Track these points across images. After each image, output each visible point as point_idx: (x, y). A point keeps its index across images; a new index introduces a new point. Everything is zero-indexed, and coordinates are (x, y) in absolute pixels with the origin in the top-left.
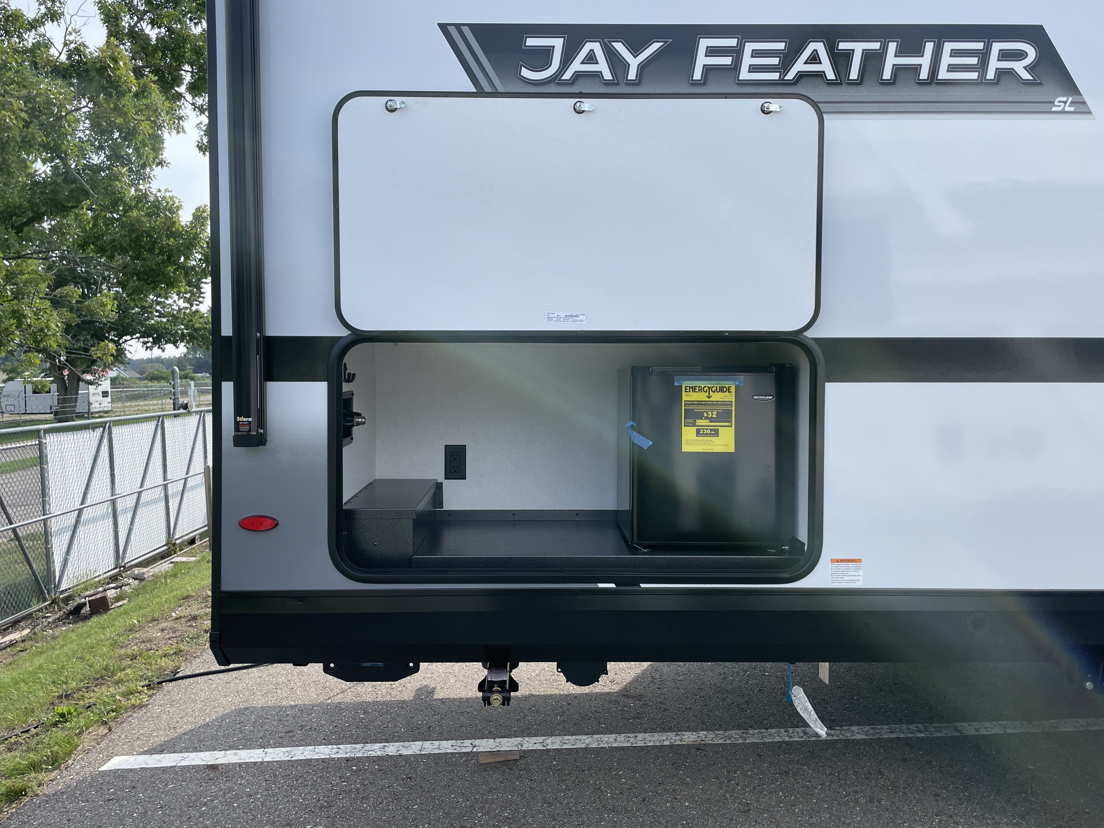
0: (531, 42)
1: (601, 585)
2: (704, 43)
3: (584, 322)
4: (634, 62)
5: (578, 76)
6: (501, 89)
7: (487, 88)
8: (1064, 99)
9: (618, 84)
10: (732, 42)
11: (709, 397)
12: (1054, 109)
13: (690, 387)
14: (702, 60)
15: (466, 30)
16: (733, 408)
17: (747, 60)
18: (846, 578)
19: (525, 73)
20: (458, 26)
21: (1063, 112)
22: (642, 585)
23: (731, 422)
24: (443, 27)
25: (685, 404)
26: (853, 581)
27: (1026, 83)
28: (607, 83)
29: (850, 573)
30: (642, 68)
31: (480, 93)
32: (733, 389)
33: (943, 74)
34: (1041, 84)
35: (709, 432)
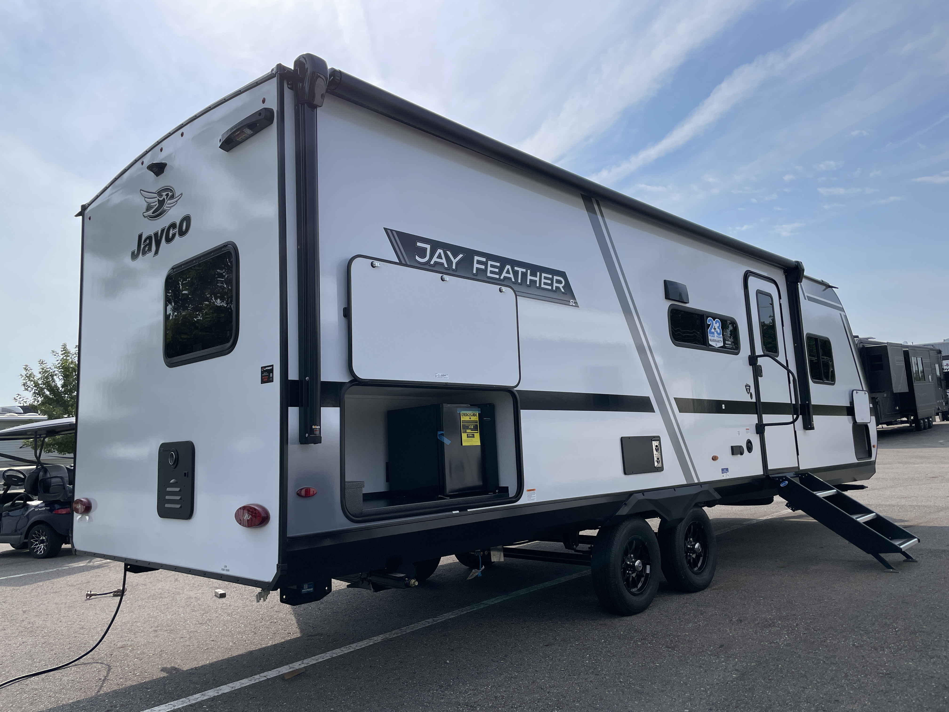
0: (419, 244)
1: (454, 512)
2: (476, 258)
3: (448, 379)
4: (455, 261)
5: (436, 263)
6: (408, 263)
7: (403, 262)
8: (572, 301)
9: (449, 270)
10: (484, 260)
11: (470, 419)
12: (570, 304)
13: (463, 414)
14: (476, 265)
15: (394, 233)
16: (478, 424)
17: (489, 269)
18: (532, 498)
19: (417, 258)
20: (391, 230)
21: (572, 306)
22: (468, 510)
23: (478, 430)
24: (386, 229)
25: (462, 422)
26: (533, 499)
27: (563, 293)
28: (446, 268)
29: (533, 496)
30: (457, 264)
31: (400, 264)
32: (477, 415)
33: (543, 286)
34: (566, 294)
35: (471, 435)
